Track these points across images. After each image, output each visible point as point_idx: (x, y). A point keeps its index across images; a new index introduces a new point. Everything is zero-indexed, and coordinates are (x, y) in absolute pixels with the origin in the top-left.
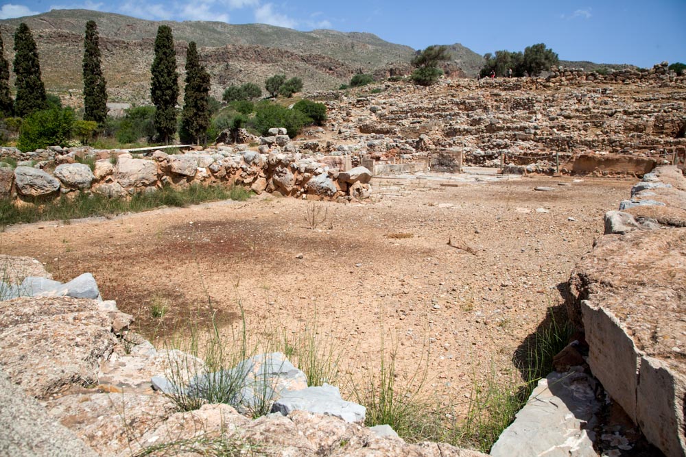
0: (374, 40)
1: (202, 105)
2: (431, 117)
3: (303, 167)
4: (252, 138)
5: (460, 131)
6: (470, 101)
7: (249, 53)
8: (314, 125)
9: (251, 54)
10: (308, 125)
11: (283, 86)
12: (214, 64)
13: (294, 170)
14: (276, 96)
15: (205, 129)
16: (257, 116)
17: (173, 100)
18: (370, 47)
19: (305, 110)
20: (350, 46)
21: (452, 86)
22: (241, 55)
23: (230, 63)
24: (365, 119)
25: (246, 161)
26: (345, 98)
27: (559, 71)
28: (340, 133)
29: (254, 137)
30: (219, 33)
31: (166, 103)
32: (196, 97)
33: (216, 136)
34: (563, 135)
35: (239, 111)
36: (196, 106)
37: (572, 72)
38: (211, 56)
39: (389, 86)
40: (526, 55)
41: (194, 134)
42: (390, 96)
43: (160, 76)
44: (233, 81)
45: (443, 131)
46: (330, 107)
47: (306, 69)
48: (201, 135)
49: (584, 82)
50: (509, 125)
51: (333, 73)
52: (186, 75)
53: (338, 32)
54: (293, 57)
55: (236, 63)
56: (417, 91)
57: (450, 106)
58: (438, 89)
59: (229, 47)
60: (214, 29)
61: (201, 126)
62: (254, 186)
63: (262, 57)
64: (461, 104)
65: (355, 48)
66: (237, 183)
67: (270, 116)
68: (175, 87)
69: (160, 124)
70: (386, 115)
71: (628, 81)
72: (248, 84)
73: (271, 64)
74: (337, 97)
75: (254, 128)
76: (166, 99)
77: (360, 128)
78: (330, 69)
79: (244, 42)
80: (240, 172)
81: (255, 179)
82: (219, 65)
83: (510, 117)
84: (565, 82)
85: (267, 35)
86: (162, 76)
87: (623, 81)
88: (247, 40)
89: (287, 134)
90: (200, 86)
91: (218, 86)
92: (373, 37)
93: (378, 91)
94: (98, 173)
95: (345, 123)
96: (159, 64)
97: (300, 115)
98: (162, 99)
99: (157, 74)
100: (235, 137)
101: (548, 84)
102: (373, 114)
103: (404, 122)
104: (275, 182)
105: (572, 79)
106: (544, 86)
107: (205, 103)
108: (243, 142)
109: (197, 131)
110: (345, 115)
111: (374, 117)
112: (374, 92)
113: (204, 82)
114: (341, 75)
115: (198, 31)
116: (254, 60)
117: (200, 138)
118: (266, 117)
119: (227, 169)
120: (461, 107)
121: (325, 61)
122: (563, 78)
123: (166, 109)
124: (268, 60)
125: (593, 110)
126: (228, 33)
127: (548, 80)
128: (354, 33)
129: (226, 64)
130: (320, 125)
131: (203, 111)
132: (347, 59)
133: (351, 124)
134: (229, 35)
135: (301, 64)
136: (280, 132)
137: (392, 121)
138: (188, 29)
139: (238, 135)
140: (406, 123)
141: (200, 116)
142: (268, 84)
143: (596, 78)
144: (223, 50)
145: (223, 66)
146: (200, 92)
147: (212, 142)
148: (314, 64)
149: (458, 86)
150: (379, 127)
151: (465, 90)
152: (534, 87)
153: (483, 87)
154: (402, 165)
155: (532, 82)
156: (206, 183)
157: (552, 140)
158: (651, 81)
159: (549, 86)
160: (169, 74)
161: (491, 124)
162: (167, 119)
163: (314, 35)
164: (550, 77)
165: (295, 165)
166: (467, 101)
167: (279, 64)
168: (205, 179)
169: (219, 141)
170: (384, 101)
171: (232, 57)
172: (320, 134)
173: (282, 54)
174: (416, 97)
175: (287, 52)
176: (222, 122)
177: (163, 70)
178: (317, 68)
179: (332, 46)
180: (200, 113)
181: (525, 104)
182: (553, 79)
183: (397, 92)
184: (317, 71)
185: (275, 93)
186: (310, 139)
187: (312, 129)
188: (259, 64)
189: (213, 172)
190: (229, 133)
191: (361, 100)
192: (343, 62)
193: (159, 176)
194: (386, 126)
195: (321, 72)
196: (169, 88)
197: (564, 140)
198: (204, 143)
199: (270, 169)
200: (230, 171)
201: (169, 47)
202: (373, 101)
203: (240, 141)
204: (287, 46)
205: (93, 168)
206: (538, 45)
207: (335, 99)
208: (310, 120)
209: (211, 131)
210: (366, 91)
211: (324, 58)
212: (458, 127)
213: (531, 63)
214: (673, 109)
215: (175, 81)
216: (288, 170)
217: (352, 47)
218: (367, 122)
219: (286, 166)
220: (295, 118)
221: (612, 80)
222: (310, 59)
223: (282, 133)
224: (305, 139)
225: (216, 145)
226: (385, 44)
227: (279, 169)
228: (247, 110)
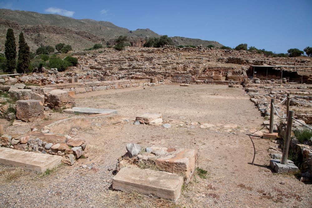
0: (111, 25)
1: (26, 58)
2: (117, 63)
3: (49, 80)
4: (47, 71)
5: (124, 69)
6: (132, 58)
7: (50, 29)
8: (73, 66)
9: (51, 30)
10: (70, 66)
11: (63, 48)
12: (32, 33)
13: (48, 81)
14: (60, 52)
15: (27, 67)
16: (50, 62)
17: (14, 56)
18: (109, 29)
19: (69, 60)
20: (99, 28)
21: (129, 51)
22: (46, 30)
23: (40, 33)
24: (92, 64)
25: (37, 79)
26: (88, 55)
27: (167, 46)
28: (83, 69)
29: (48, 70)
30: (34, 17)
31: (11, 57)
32: (24, 55)
33: (32, 70)
34: (153, 70)
35: (43, 59)
36: (23, 58)
37: (171, 47)
38: (30, 30)
39: (105, 50)
40: (161, 39)
41: (23, 69)
42: (105, 54)
43: (8, 48)
44: (42, 42)
45: (118, 69)
46: (81, 58)
47: (78, 38)
48: (26, 70)
49: (176, 51)
50: (139, 67)
51: (91, 40)
52: (19, 46)
53: (94, 21)
54: (72, 32)
55: (43, 33)
56: (116, 53)
57: (124, 59)
58: (124, 52)
59: (40, 26)
60: (32, 15)
61: (26, 66)
62: (39, 84)
63: (56, 31)
64: (129, 58)
65: (102, 29)
66: (35, 83)
67: (54, 62)
68: (15, 52)
69: (9, 65)
70: (100, 62)
71: (190, 51)
72: (49, 46)
73: (61, 35)
74: (85, 54)
75: (49, 67)
76: (11, 56)
77: (90, 67)
78: (89, 38)
79: (48, 23)
80: (35, 81)
81: (39, 83)
82: (35, 34)
83: (142, 64)
84: (169, 51)
85: (59, 20)
86: (10, 48)
87: (188, 51)
88: (49, 22)
89: (58, 70)
90: (25, 51)
91: (34, 44)
92: (110, 24)
93: (101, 52)
94: (6, 81)
95: (86, 65)
96: (8, 43)
97: (67, 62)
98: (10, 56)
99: (7, 47)
100: (40, 70)
101: (163, 51)
102: (96, 62)
103: (106, 65)
104: (44, 83)
105: (172, 50)
106: (162, 52)
107: (27, 58)
108: (43, 72)
109: (24, 68)
110: (86, 62)
111: (96, 63)
112: (100, 52)
113: (27, 49)
114: (94, 41)
115: (23, 16)
116: (52, 33)
117: (25, 71)
118: (53, 63)
119: (32, 80)
120: (129, 59)
121: (87, 34)
122: (169, 49)
123: (11, 60)
124: (59, 33)
125: (168, 62)
126: (39, 18)
127: (163, 50)
128: (102, 21)
129: (38, 34)
130: (76, 66)
131: (27, 60)
132: (97, 34)
133: (87, 66)
134: (40, 19)
135: (76, 36)
136: (55, 70)
137: (102, 65)
138: (18, 15)
139: (42, 70)
140: (107, 65)
141: (25, 62)
142: (57, 47)
143: (179, 50)
144: (37, 27)
145: (36, 34)
146: (26, 53)
147: (31, 72)
148: (82, 36)
149: (132, 51)
150: (97, 67)
151: (134, 53)
152: (159, 52)
153: (141, 52)
154: (88, 80)
155: (158, 50)
156: (28, 83)
157: (149, 72)
158: (197, 52)
159: (164, 52)
160: (13, 47)
161: (134, 66)
162: (12, 63)
163: (83, 22)
164: (164, 49)
165: (48, 80)
166: (131, 58)
167: (65, 35)
168: (27, 82)
169: (33, 72)
170: (103, 56)
171: (41, 30)
172: (75, 69)
173: (66, 30)
174: (115, 55)
175: (69, 29)
176: (35, 65)
177: (10, 45)
178: (83, 38)
179: (91, 27)
180: (25, 61)
181: (151, 59)
182: (165, 50)
183: (108, 53)
184: (83, 39)
185: (60, 51)
186: (70, 71)
187: (72, 68)
188: (55, 34)
189: (29, 81)
190: (37, 69)
191: (94, 56)
192: (95, 35)
193: (18, 81)
194: (100, 66)
195: (85, 39)
196: (13, 52)
197: (153, 72)
198: (27, 72)
199: (42, 81)
200: (33, 81)
201: (12, 37)
202: (98, 56)
203: (42, 72)
204: (70, 27)
205: (5, 80)
206: (165, 36)
207: (84, 55)
208: (71, 64)
209: (30, 68)
210: (97, 52)
211: (86, 33)
212: (123, 67)
213: (162, 42)
214: (191, 62)
215: (15, 50)
216: (46, 81)
217: (100, 28)
218: (93, 65)
219: (46, 80)
220: (65, 63)
221: (185, 50)
222: (79, 33)
223: (56, 70)
224: (69, 71)
225: (32, 73)
226: (116, 27)
227: (44, 80)
228: (46, 59)
